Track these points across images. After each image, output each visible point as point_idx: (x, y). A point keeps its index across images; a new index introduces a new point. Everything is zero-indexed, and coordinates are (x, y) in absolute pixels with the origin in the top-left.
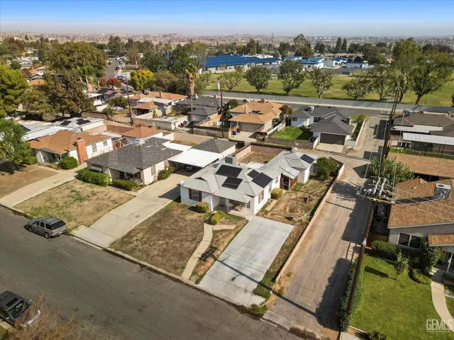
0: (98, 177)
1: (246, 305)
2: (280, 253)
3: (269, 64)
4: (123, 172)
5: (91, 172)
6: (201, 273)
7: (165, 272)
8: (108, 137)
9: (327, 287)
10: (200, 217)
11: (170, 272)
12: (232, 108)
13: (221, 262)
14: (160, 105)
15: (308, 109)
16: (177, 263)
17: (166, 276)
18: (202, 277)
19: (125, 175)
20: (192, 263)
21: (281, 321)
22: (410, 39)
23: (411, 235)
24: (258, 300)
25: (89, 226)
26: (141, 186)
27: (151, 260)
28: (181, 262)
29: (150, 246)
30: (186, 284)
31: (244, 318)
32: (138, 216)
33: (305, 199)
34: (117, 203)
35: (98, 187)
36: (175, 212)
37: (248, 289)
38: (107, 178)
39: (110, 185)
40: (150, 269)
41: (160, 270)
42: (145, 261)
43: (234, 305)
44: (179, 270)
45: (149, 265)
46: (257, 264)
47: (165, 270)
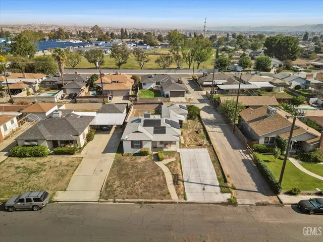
0: (37, 150)
1: (224, 201)
2: (214, 166)
3: (82, 47)
4: (56, 141)
5: (26, 148)
6: (182, 193)
7: (159, 201)
8: (13, 116)
9: (251, 176)
10: (147, 158)
11: (162, 199)
12: (96, 80)
13: (188, 182)
14: (30, 84)
15: (150, 77)
16: (162, 192)
17: (162, 203)
18: (185, 194)
19: (59, 143)
20: (171, 188)
21: (247, 202)
22: (176, 30)
23: (270, 137)
24: (228, 196)
25: (65, 190)
26: (80, 149)
27: (142, 196)
28: (164, 191)
29: (132, 187)
30: (179, 203)
31: (230, 208)
32: (101, 171)
33: (197, 132)
34: (73, 167)
35: (39, 158)
36: (126, 160)
37: (217, 192)
38: (46, 149)
39: (49, 155)
40: (146, 203)
41: (153, 200)
42: (138, 198)
43: (217, 203)
44: (167, 196)
45: (144, 200)
46: (208, 176)
47: (158, 199)
